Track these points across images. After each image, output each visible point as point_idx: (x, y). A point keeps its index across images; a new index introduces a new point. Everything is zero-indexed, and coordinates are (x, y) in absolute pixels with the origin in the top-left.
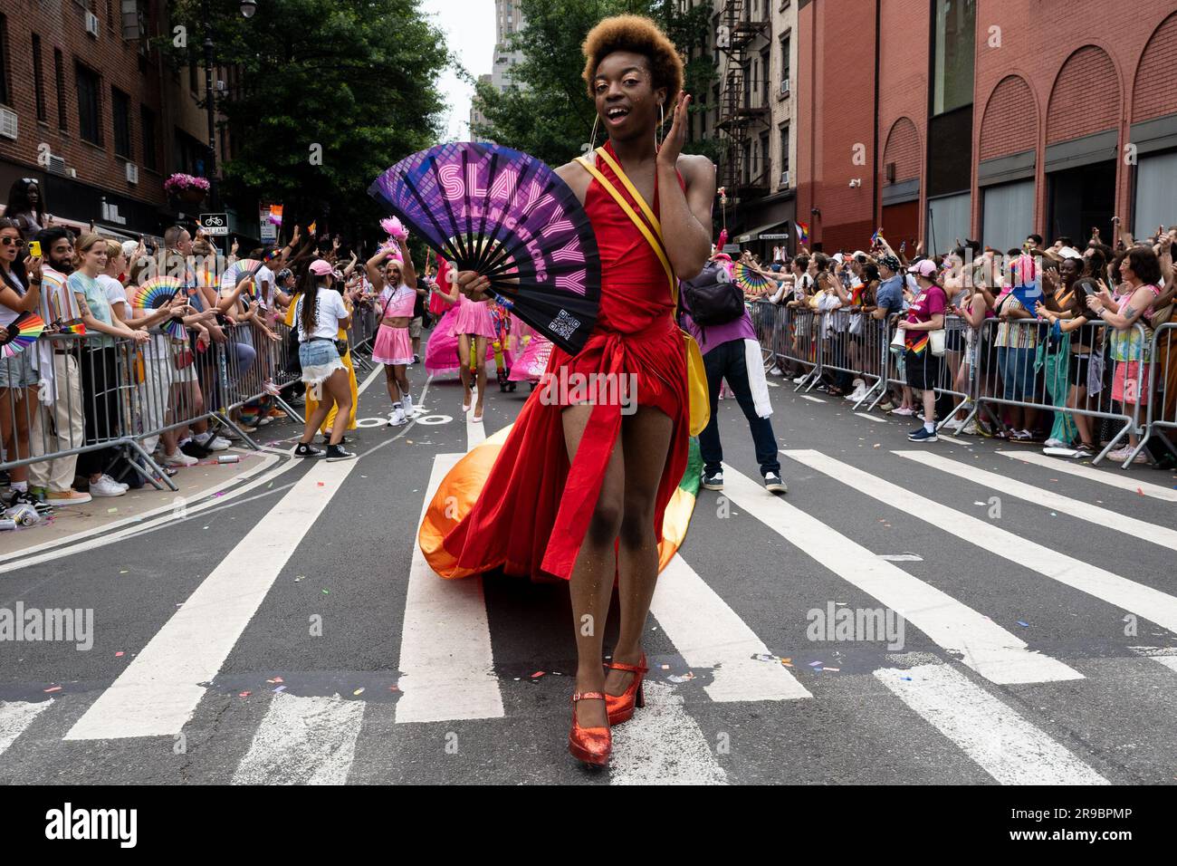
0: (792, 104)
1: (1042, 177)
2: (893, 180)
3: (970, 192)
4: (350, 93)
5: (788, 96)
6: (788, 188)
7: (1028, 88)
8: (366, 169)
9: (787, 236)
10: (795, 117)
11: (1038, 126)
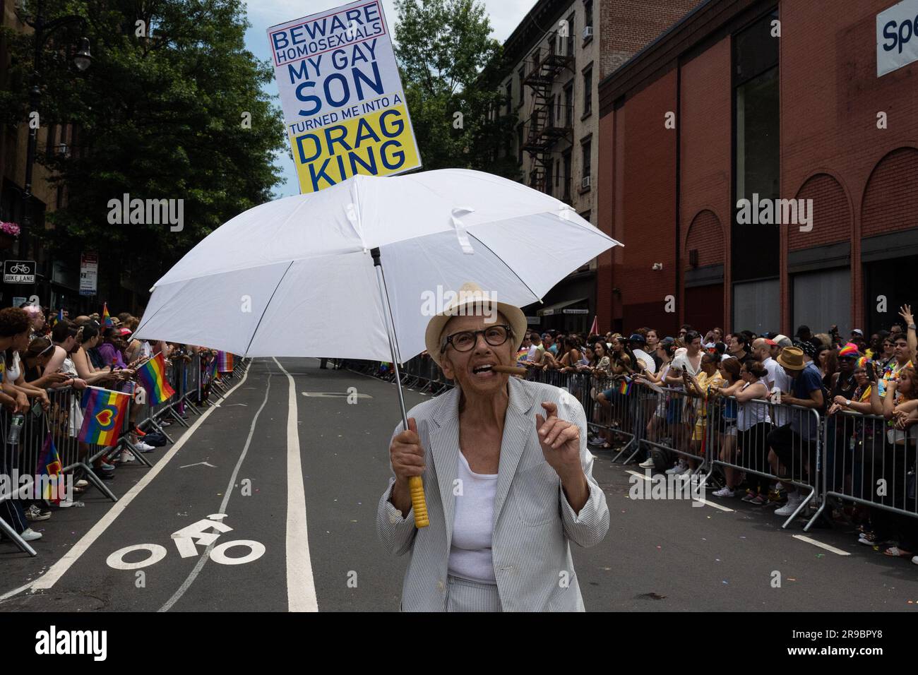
0: (593, 197)
1: (859, 266)
2: (695, 265)
3: (779, 278)
4: (185, 155)
5: (589, 191)
6: (588, 270)
7: (839, 185)
8: (196, 228)
9: (587, 311)
10: (596, 207)
11: (852, 219)
